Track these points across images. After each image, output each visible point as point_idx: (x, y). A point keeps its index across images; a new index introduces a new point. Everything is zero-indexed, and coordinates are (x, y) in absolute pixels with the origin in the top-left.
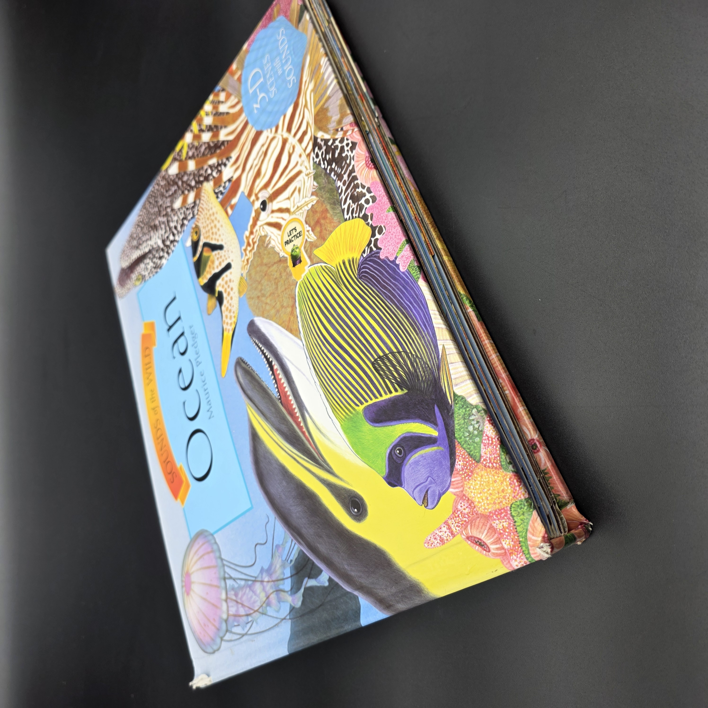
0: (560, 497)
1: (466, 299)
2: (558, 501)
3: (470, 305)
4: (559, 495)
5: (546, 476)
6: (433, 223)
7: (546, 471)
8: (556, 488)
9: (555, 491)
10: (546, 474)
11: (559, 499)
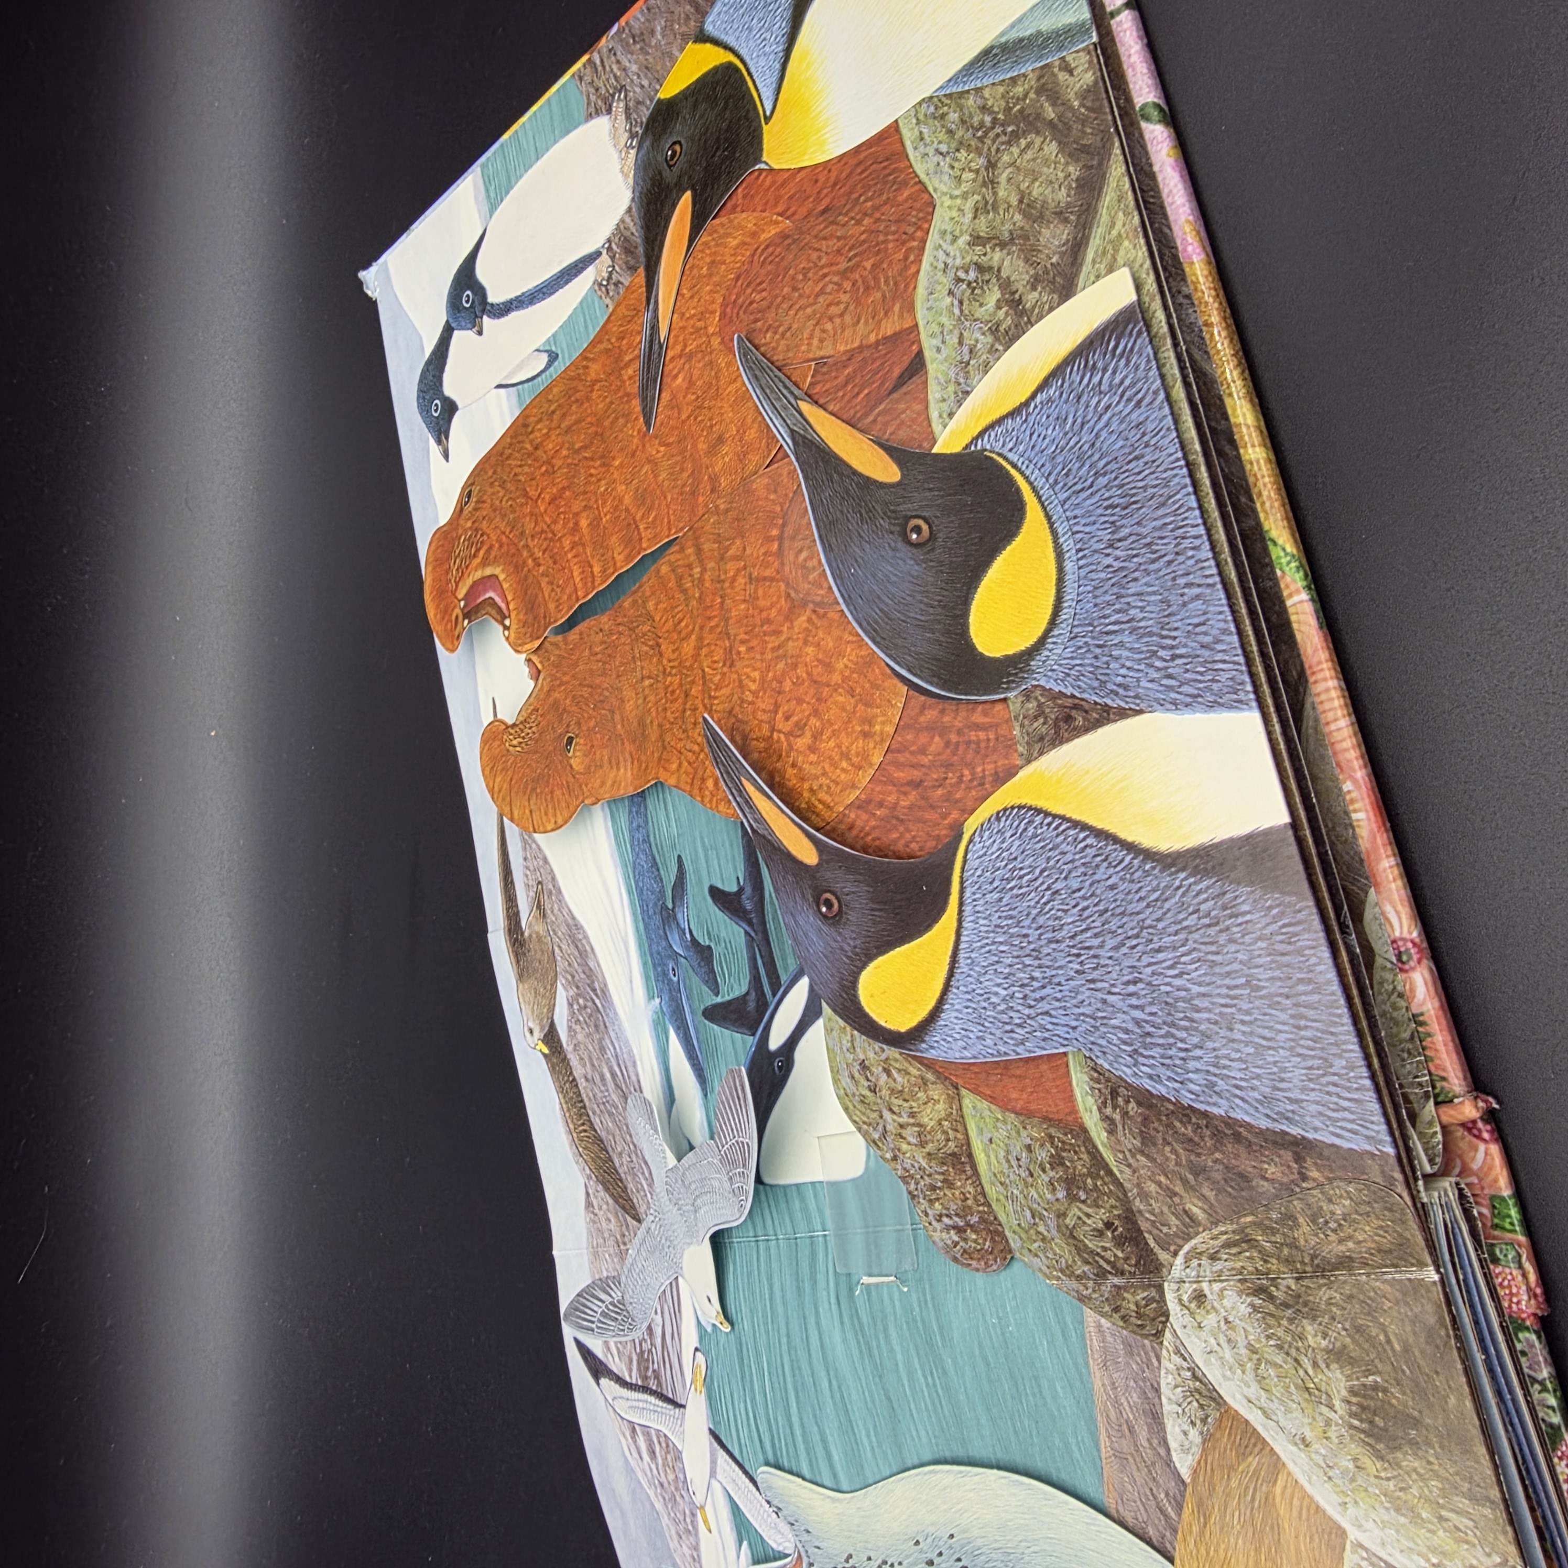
0: (1444, 1084)
1: (1298, 568)
2: (1437, 1091)
3: (1305, 583)
4: (1444, 1079)
5: (1420, 1029)
6: (1241, 353)
7: (1421, 1018)
8: (1438, 1062)
9: (1437, 1067)
10: (1422, 1024)
11: (1442, 1088)
